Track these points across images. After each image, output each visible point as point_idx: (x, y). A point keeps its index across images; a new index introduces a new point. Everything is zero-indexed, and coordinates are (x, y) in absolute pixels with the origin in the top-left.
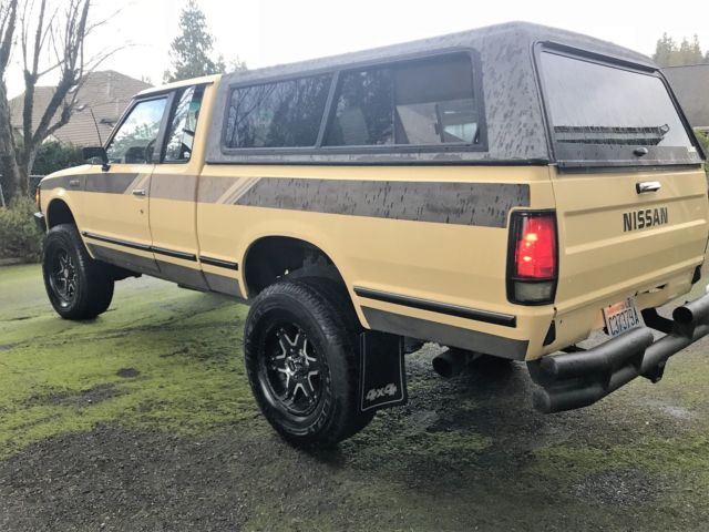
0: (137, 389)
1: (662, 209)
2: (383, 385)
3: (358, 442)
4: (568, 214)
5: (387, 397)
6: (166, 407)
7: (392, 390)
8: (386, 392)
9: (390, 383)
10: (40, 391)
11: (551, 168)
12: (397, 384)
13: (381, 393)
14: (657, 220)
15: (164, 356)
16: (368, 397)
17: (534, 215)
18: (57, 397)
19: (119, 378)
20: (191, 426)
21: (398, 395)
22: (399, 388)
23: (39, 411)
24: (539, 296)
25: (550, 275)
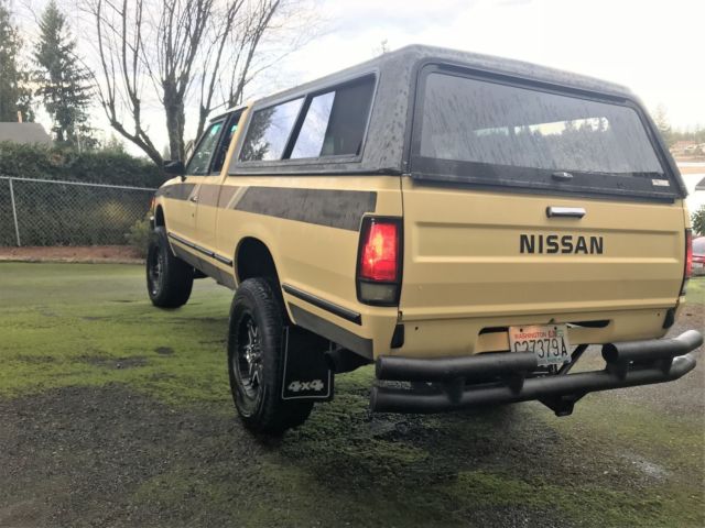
0: (160, 364)
1: (593, 239)
2: (309, 379)
3: (302, 435)
4: (421, 224)
5: (312, 392)
6: (171, 380)
7: (318, 385)
8: (312, 386)
9: (317, 378)
10: (90, 353)
11: (405, 179)
12: (325, 381)
13: (306, 386)
14: (584, 248)
15: (202, 343)
16: (290, 388)
17: (382, 220)
18: (98, 359)
19: (155, 353)
20: (179, 398)
21: (324, 391)
22: (326, 386)
23: (79, 366)
24: (378, 298)
25: (391, 278)
